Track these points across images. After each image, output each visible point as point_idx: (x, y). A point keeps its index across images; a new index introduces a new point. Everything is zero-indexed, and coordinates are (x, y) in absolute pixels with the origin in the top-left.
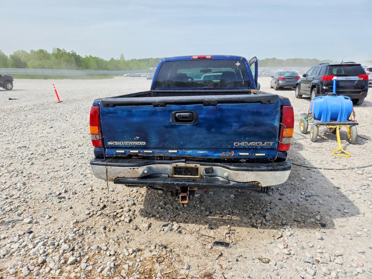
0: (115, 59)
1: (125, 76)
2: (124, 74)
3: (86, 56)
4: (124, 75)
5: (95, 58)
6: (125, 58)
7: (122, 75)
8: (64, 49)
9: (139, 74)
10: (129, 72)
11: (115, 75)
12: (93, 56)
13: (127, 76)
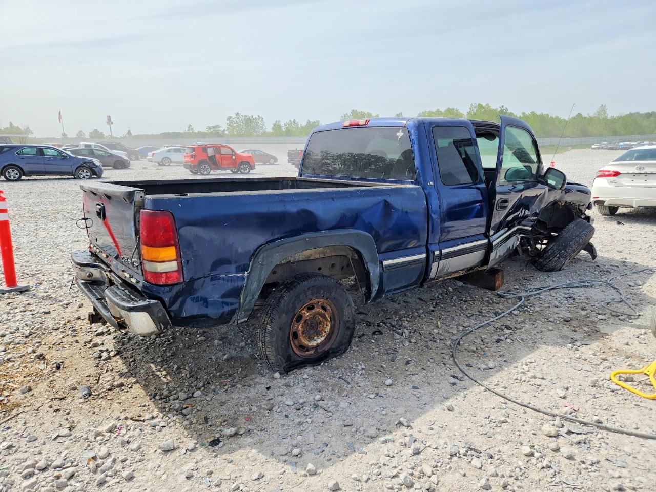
0: (585, 115)
1: (594, 148)
2: (593, 144)
3: (524, 114)
4: (593, 146)
5: (542, 116)
6: (608, 111)
7: (588, 146)
8: (488, 104)
9: (627, 144)
10: (605, 141)
11: (571, 146)
12: (538, 113)
13: (598, 148)
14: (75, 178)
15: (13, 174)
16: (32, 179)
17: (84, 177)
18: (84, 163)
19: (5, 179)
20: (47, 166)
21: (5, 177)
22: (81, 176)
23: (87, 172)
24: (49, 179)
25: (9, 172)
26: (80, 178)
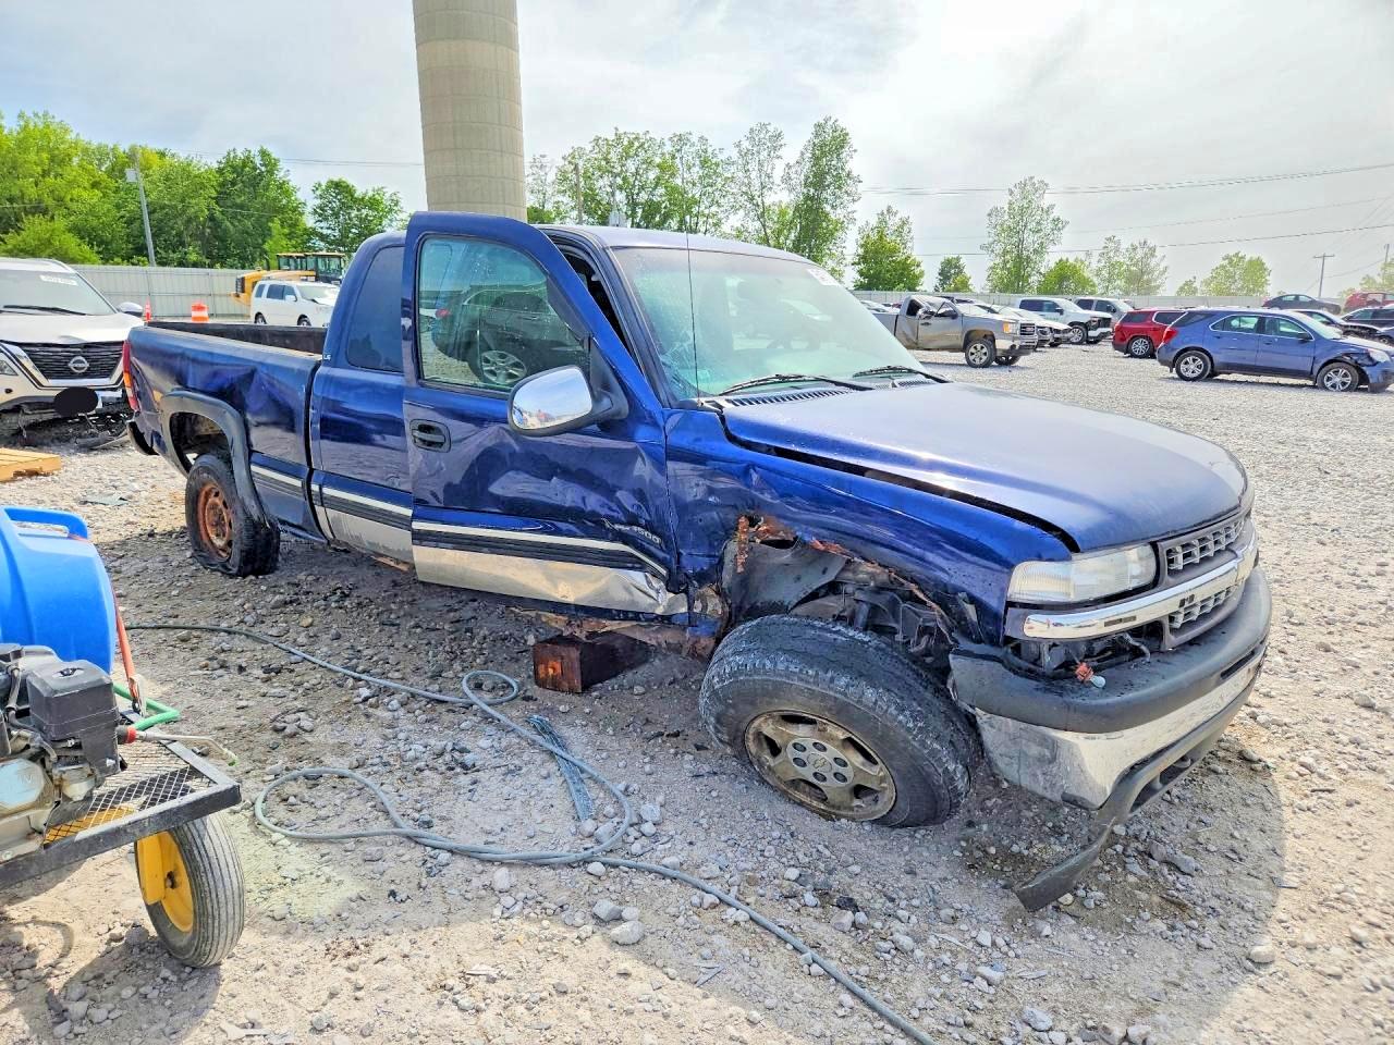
14: (1314, 387)
15: (1192, 367)
16: (1232, 379)
17: (1334, 386)
18: (1347, 355)
19: (1177, 376)
20: (1261, 355)
21: (1178, 372)
22: (1329, 384)
23: (1345, 375)
24: (1278, 385)
25: (1186, 363)
26: (1326, 388)
